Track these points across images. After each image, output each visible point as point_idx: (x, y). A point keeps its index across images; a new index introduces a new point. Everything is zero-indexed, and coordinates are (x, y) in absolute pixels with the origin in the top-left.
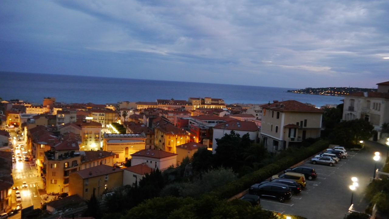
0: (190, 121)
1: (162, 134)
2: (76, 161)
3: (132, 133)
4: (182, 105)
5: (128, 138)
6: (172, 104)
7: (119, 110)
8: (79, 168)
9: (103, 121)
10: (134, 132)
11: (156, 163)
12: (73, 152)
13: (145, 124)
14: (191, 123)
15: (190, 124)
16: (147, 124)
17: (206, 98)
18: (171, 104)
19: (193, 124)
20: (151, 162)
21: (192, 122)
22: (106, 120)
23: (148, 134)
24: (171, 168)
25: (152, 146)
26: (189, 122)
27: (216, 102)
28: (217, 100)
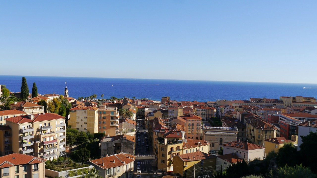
0: (280, 117)
1: (253, 129)
2: (179, 147)
3: (227, 126)
4: (273, 103)
5: (222, 130)
6: (264, 102)
7: (217, 107)
8: (182, 152)
9: (204, 116)
10: (228, 125)
11: (245, 153)
12: (178, 139)
13: (238, 119)
14: (281, 119)
15: (280, 120)
16: (240, 119)
17: (297, 97)
18: (263, 102)
19: (283, 120)
20: (240, 153)
21: (282, 118)
22: (207, 115)
23: (240, 128)
24: (256, 160)
25: (244, 139)
26: (279, 119)
27: (308, 100)
28: (309, 99)
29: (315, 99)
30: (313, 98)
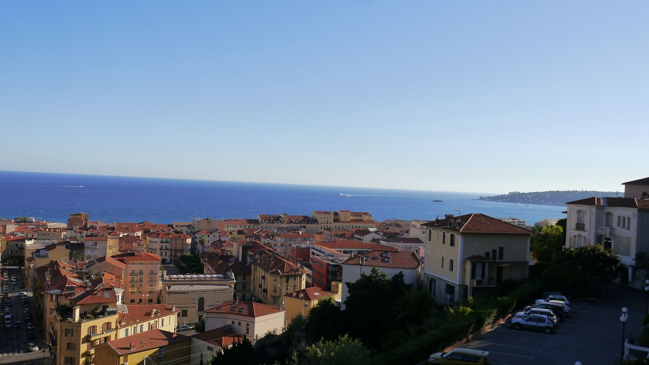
0: (312, 250)
1: (263, 275)
2: (108, 324)
3: (213, 273)
4: (301, 223)
5: (203, 281)
6: (284, 221)
7: (194, 234)
8: (116, 335)
9: (166, 253)
10: (215, 270)
11: (248, 325)
12: (105, 307)
13: (236, 256)
14: (313, 254)
15: (311, 256)
16: (238, 256)
17: (341, 211)
18: (282, 222)
19: (317, 255)
20: (240, 324)
21: (316, 252)
22: (171, 250)
23: (240, 274)
24: (269, 336)
25: (246, 295)
26: (311, 253)
27: (358, 218)
28: (360, 214)
29: (370, 215)
30: (366, 214)
